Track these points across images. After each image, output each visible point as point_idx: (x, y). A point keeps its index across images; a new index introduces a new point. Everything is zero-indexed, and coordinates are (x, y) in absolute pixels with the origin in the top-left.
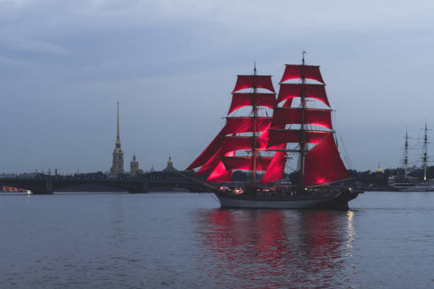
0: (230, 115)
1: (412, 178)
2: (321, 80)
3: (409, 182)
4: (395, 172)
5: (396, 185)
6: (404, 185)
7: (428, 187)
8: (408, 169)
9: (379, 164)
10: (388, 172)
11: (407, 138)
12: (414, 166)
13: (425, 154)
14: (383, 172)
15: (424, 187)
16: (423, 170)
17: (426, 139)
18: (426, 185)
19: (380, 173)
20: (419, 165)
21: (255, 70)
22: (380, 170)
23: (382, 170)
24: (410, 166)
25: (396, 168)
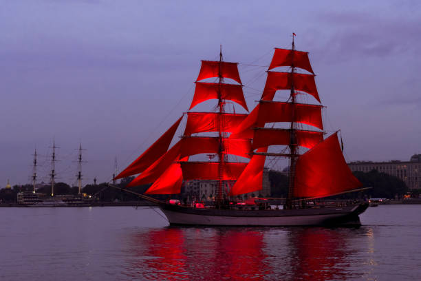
0: (192, 111)
1: (41, 194)
2: (310, 69)
3: (37, 198)
4: (23, 188)
5: (25, 201)
6: (32, 201)
7: (55, 203)
8: (37, 186)
9: (8, 180)
10: (17, 188)
11: (36, 155)
12: (43, 183)
13: (53, 171)
14: (12, 188)
15: (52, 203)
16: (51, 187)
17: (54, 157)
18: (53, 201)
19: (10, 189)
20: (47, 182)
21: (221, 55)
22: (9, 186)
23: (10, 186)
24: (39, 182)
25: (24, 184)
